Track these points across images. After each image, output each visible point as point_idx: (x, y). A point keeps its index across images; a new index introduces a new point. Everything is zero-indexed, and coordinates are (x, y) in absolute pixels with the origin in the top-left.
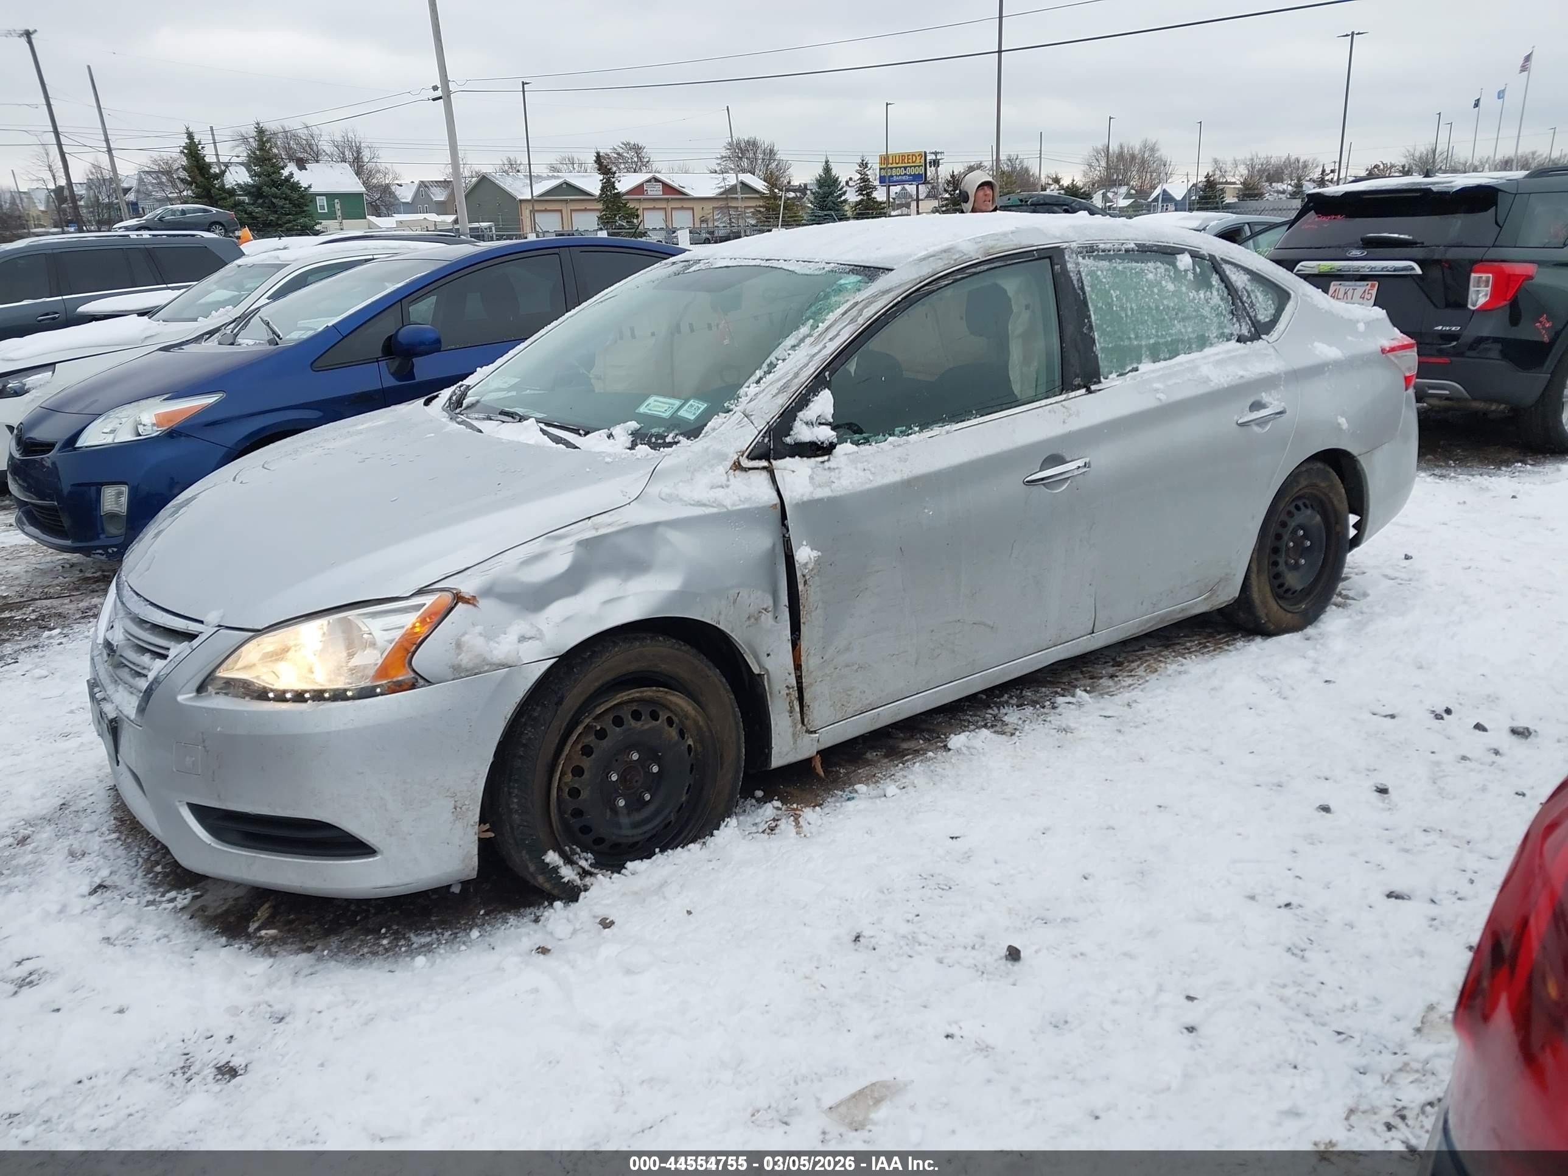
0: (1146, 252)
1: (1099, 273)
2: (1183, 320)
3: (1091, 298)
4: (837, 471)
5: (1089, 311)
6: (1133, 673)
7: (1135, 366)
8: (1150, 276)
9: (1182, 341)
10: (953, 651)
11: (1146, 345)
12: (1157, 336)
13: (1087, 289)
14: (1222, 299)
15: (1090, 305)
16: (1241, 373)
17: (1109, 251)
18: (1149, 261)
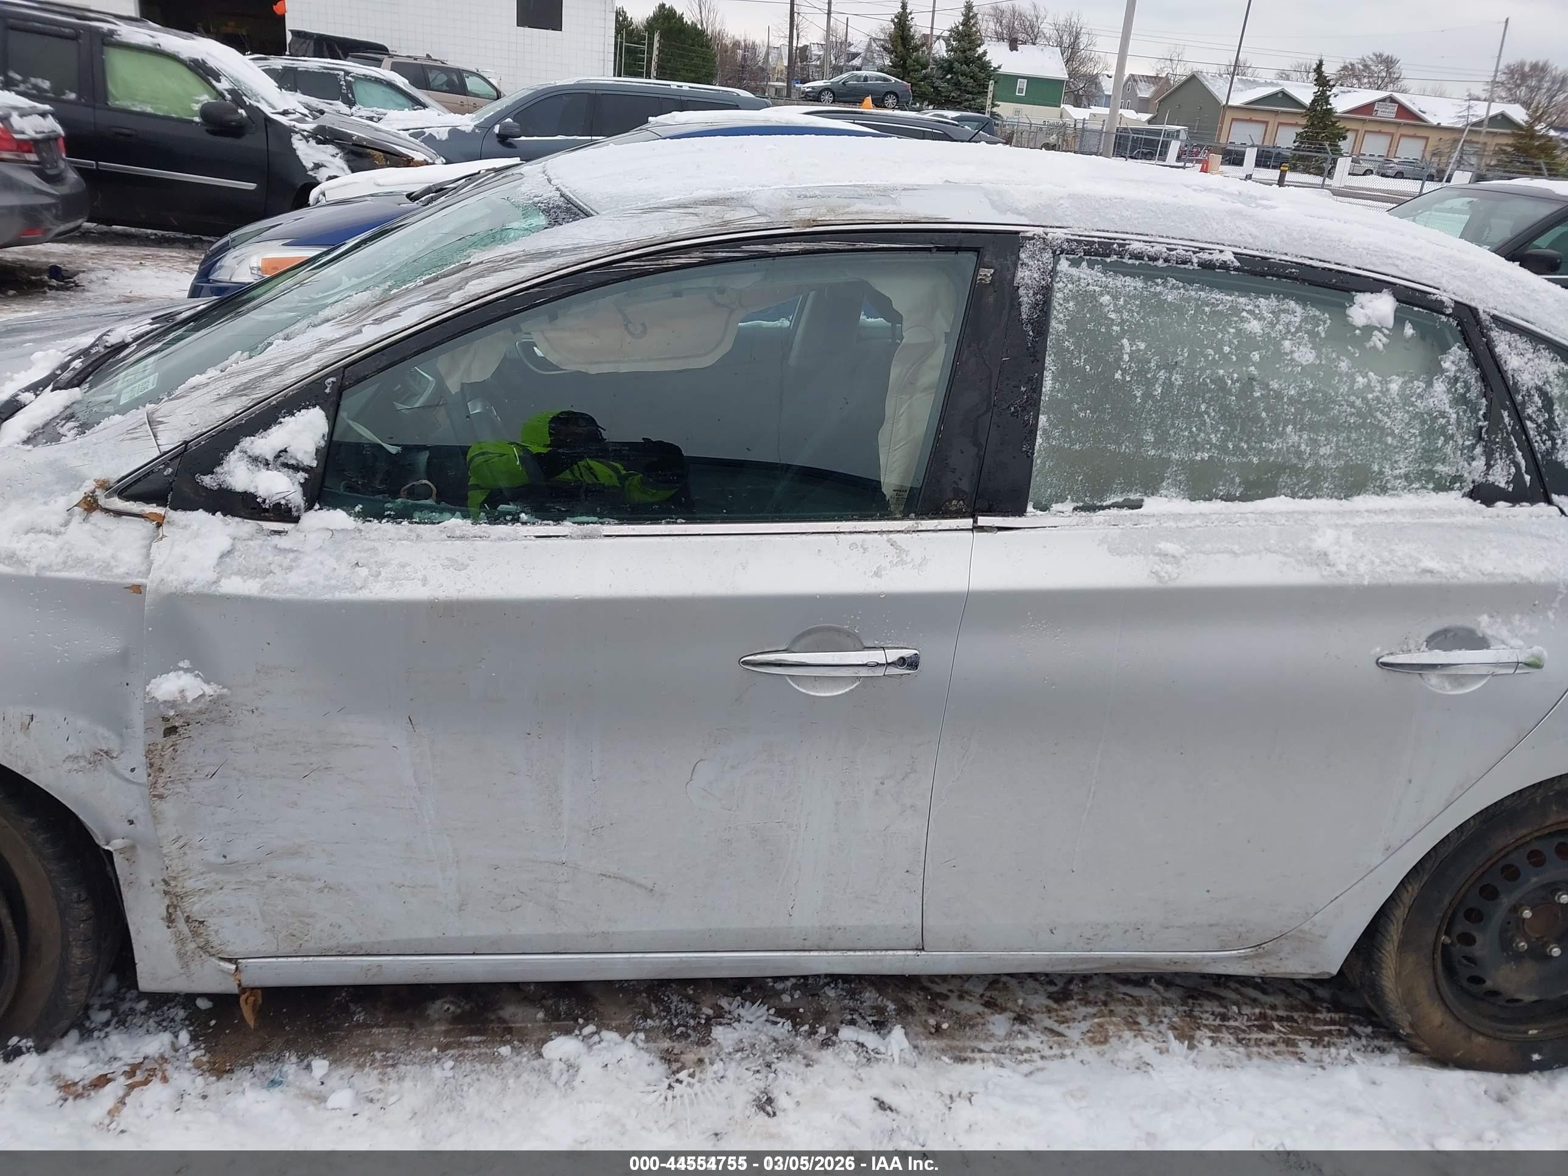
0: (1263, 275)
1: (1106, 299)
2: (1313, 427)
3: (1059, 341)
4: (291, 556)
5: (1043, 368)
6: (1062, 1028)
7: (1134, 496)
8: (1254, 326)
9: (1295, 470)
10: (553, 909)
11: (1181, 463)
12: (1223, 449)
13: (1056, 326)
14: (1460, 400)
15: (1048, 360)
16: (1428, 563)
17: (1156, 259)
18: (1266, 294)
